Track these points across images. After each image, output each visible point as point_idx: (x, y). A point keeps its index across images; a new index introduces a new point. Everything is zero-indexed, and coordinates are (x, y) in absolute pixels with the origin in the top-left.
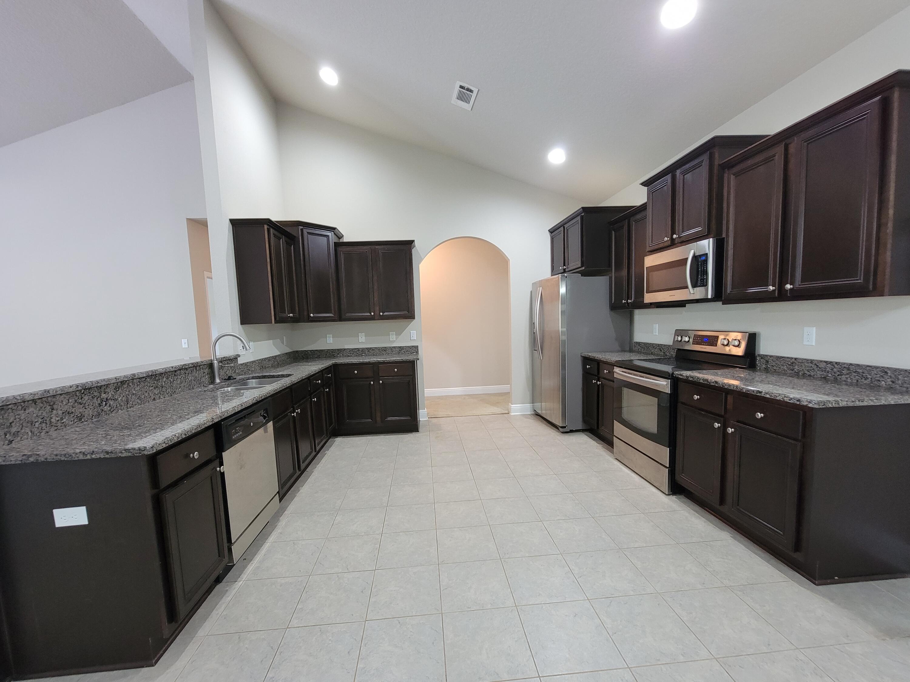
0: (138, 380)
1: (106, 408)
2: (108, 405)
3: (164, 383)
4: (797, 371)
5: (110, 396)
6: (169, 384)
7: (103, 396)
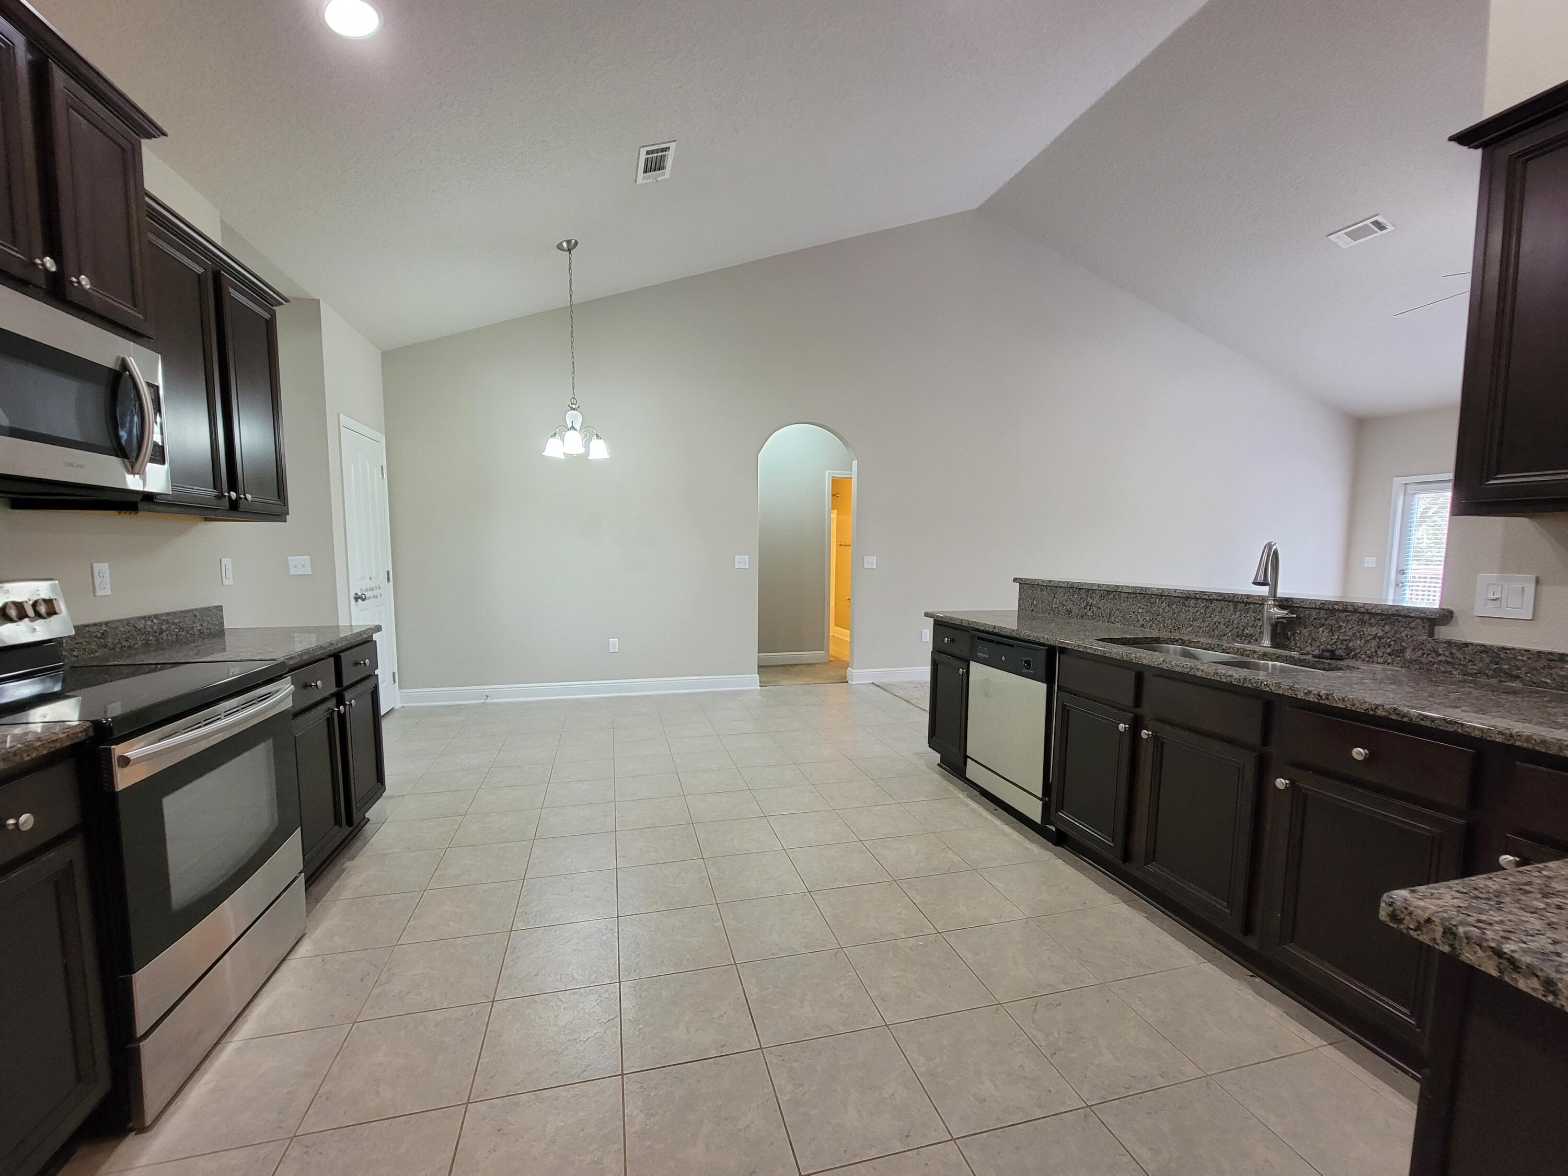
0: (1127, 595)
1: (1090, 613)
2: (1092, 610)
3: (1161, 610)
4: (112, 647)
5: (1095, 602)
6: (1170, 614)
7: (1090, 601)
